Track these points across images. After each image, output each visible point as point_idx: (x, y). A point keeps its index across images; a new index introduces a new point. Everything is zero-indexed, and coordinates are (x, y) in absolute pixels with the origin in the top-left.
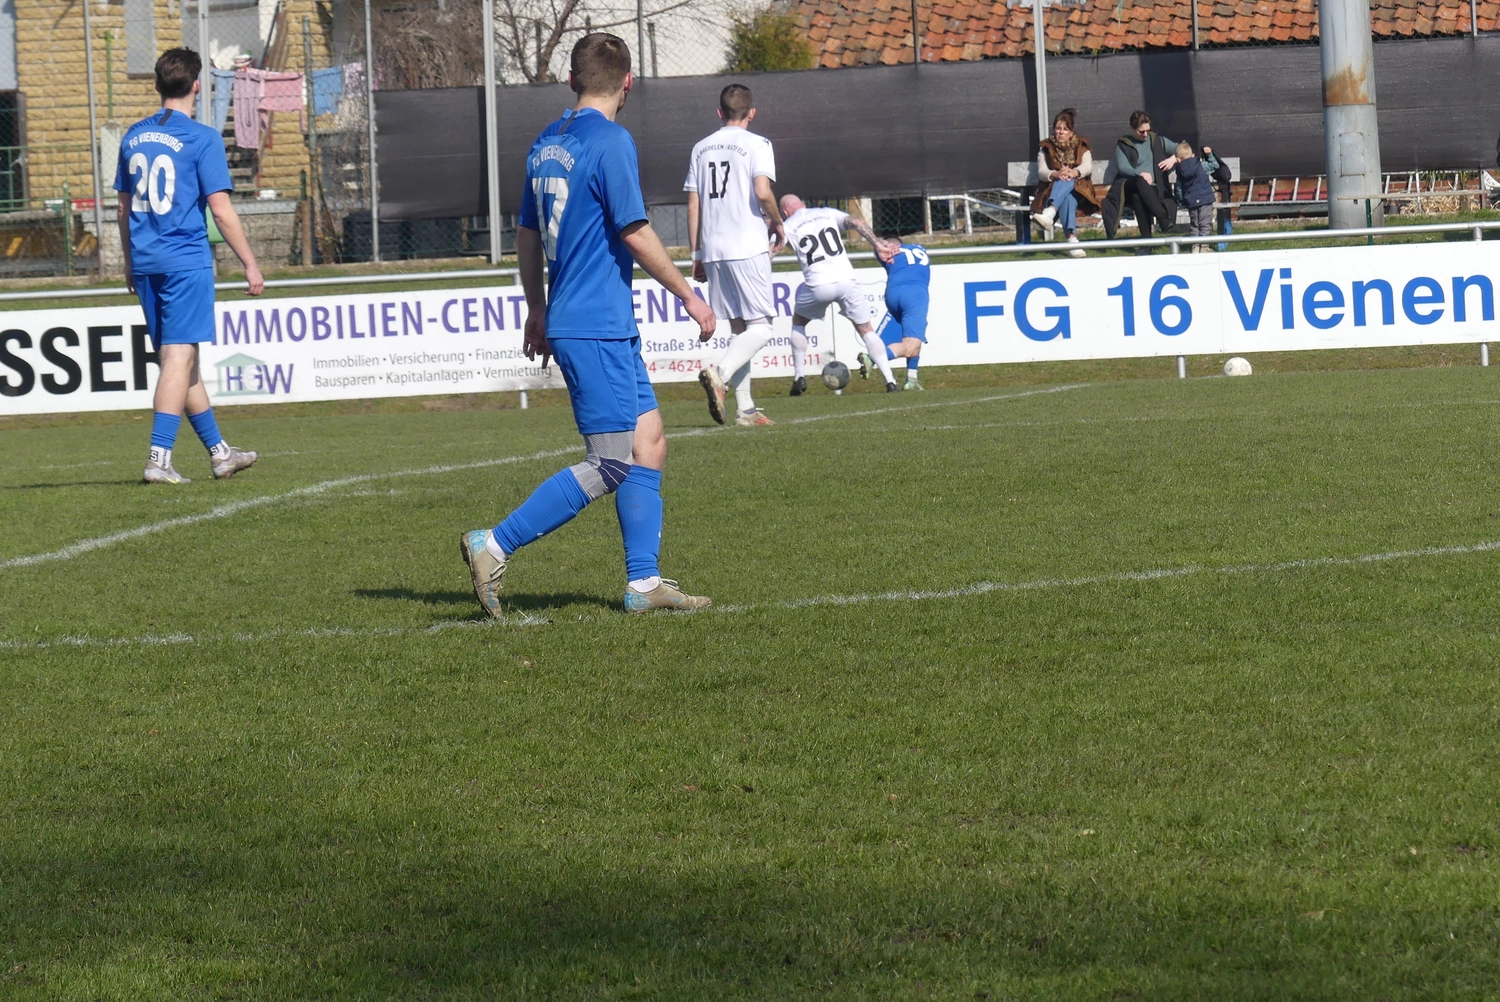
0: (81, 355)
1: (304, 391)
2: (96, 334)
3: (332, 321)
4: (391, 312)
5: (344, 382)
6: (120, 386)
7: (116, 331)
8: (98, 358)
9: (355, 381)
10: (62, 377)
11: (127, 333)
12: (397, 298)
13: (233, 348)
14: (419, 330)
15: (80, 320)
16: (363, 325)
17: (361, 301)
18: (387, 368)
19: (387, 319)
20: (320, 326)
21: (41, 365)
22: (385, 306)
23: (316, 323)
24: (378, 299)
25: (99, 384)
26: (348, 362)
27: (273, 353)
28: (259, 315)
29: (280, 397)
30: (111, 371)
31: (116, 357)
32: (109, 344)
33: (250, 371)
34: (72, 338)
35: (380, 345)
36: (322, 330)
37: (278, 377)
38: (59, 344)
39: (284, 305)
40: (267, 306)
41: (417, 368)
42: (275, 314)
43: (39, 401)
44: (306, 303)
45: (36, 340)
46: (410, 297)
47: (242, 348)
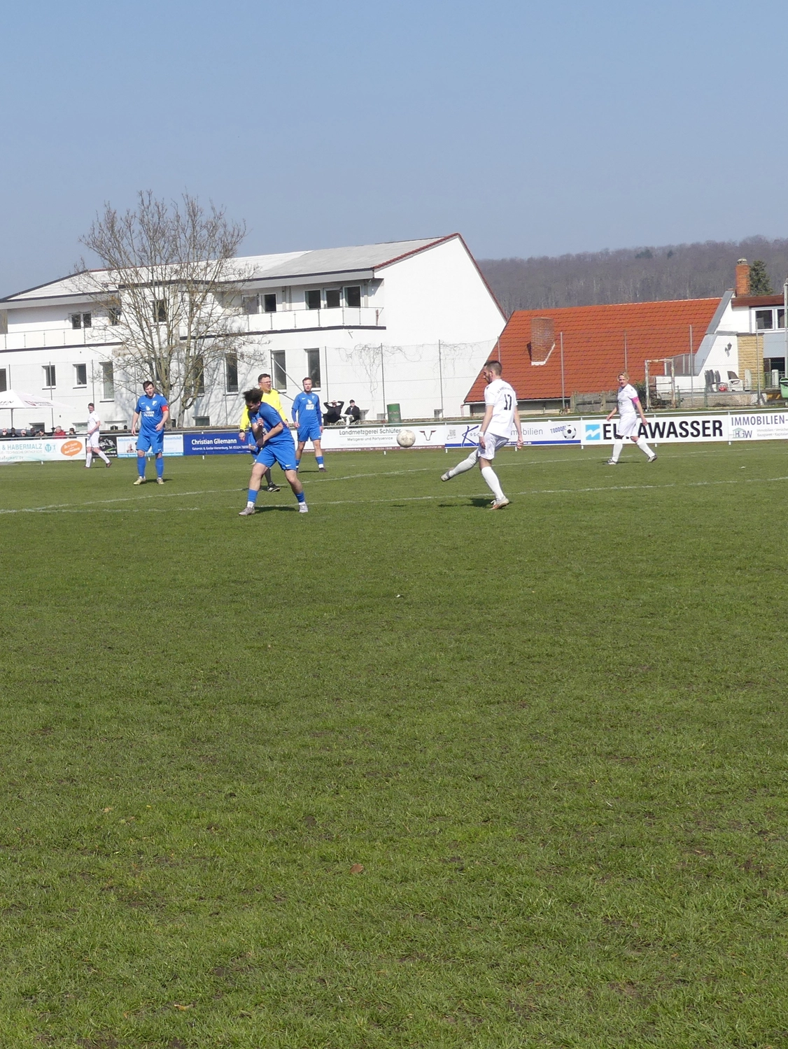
0: (700, 428)
1: (755, 437)
2: (704, 422)
3: (762, 420)
4: (776, 418)
5: (764, 435)
6: (709, 435)
7: (709, 422)
8: (704, 428)
9: (767, 435)
10: (695, 433)
11: (711, 423)
12: (778, 414)
13: (737, 426)
14: (783, 422)
15: (700, 419)
16: (769, 421)
17: (769, 415)
18: (775, 432)
19: (776, 420)
20: (759, 421)
21: (690, 430)
22: (775, 416)
23: (758, 420)
24: (774, 414)
25: (704, 435)
26: (766, 430)
27: (747, 428)
28: (744, 418)
29: (748, 439)
30: (707, 432)
31: (709, 428)
32: (707, 425)
33: (741, 432)
34: (698, 424)
35: (773, 426)
36: (759, 422)
37: (748, 434)
38: (695, 425)
39: (750, 416)
40: (746, 416)
41: (783, 432)
42: (748, 418)
43: (690, 439)
44: (756, 415)
45: (689, 424)
46: (782, 414)
47: (739, 426)
